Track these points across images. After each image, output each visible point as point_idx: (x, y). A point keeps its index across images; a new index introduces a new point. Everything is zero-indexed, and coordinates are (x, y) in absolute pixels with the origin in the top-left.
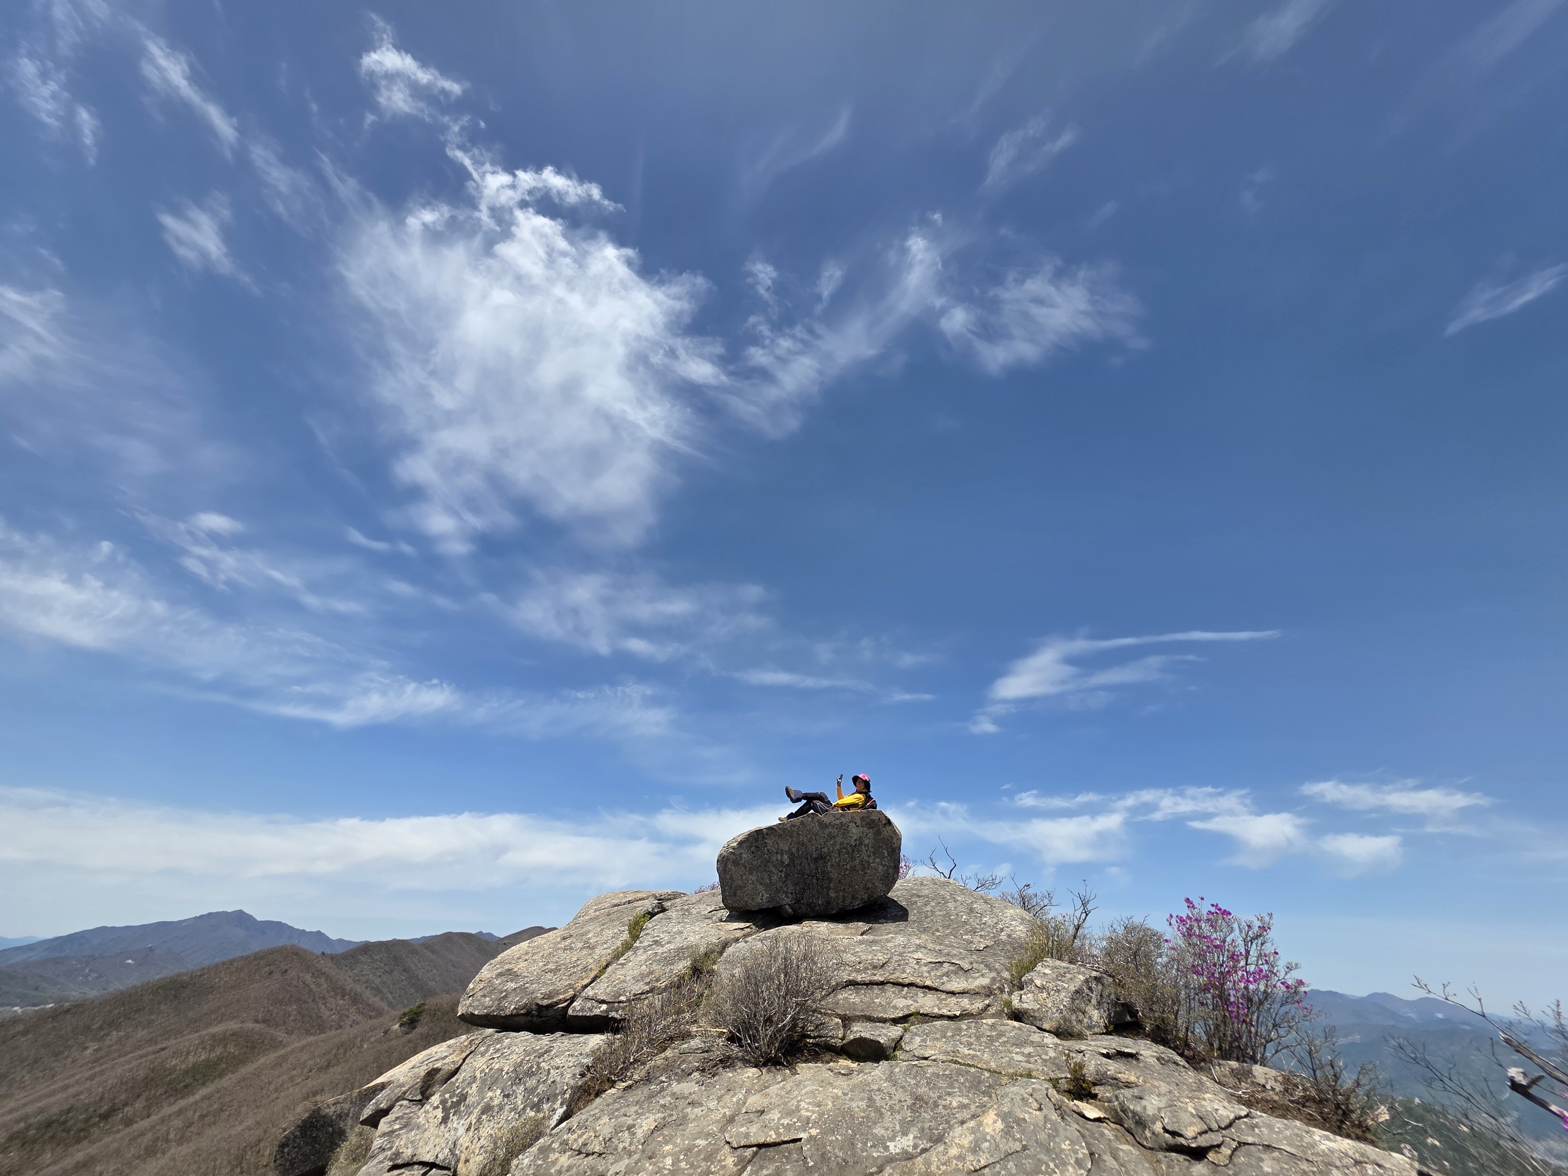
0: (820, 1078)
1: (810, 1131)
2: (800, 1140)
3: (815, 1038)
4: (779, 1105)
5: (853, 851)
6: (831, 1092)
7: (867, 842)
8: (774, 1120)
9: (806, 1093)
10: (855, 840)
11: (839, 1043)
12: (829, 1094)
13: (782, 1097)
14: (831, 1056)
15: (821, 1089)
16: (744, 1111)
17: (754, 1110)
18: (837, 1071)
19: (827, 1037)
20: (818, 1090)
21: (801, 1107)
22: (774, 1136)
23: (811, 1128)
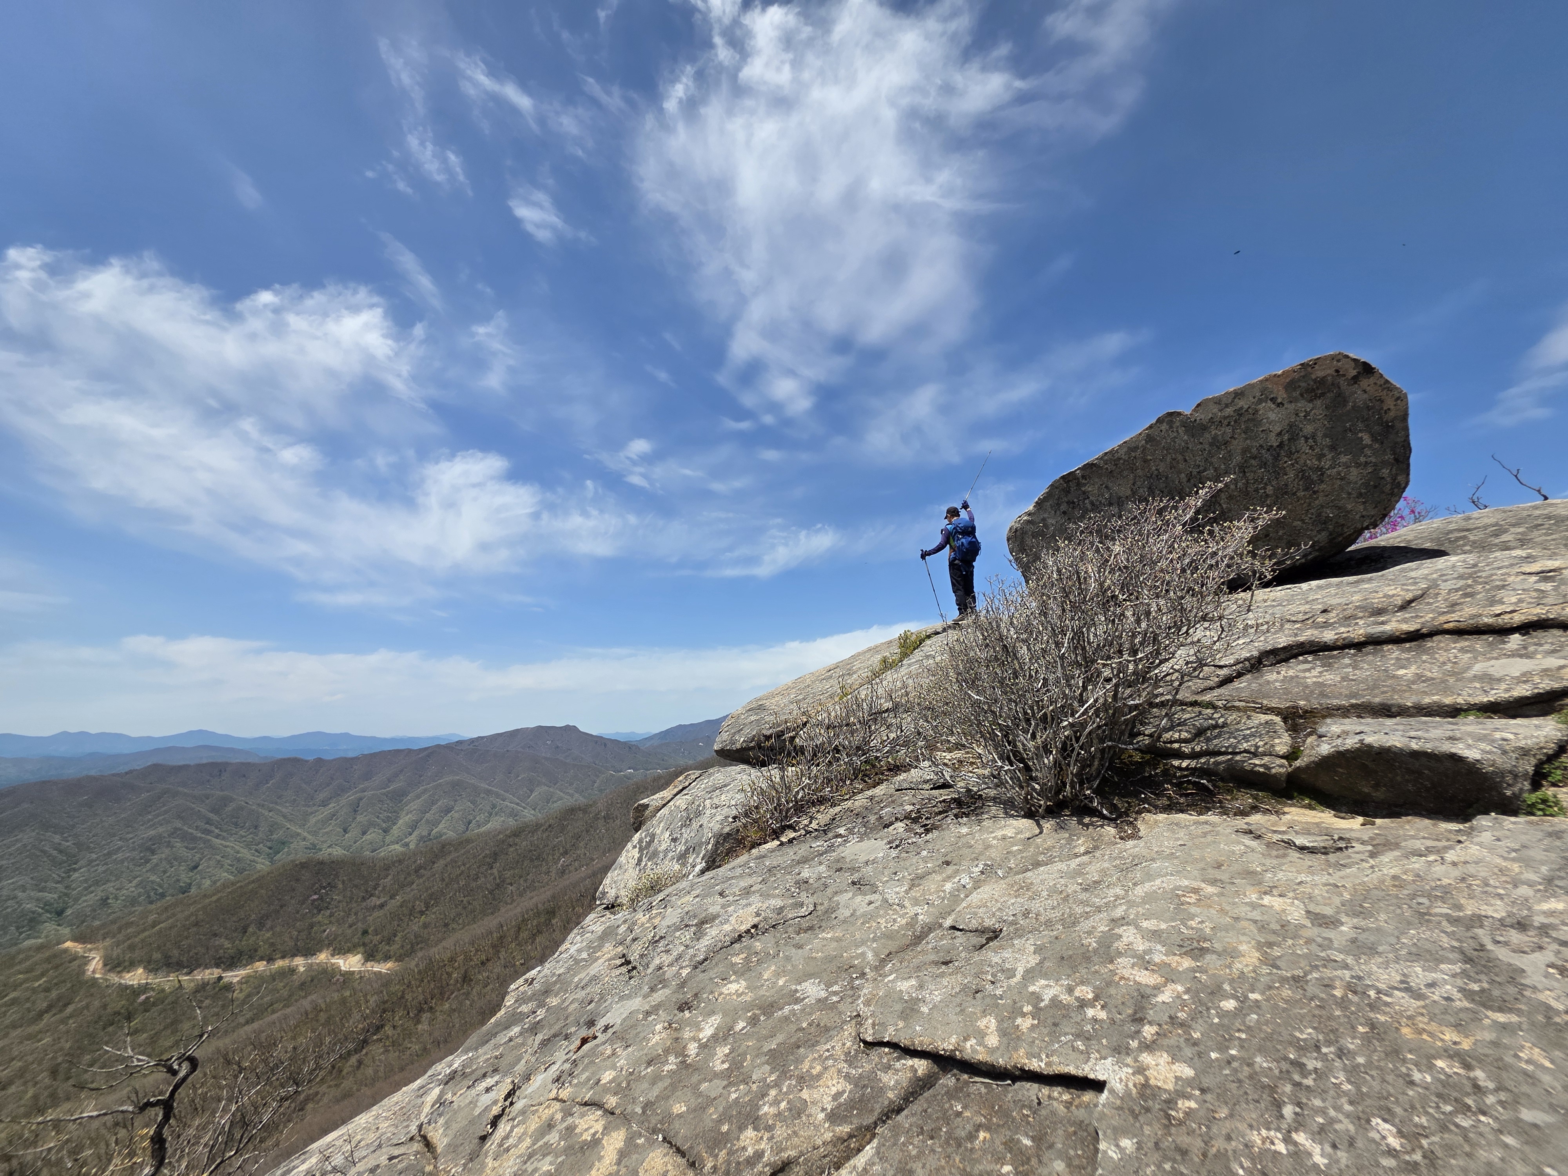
0: (1210, 855)
1: (1146, 1058)
2: (1098, 1086)
3: (1194, 756)
4: (1049, 924)
5: (1277, 458)
6: (1254, 906)
7: (1308, 429)
8: (1010, 973)
9: (1149, 897)
10: (1279, 434)
11: (1279, 767)
12: (1243, 911)
13: (1066, 899)
14: (1255, 798)
15: (1210, 890)
16: (948, 922)
17: (974, 924)
18: (1276, 837)
19: (1234, 753)
20: (1196, 891)
21: (1120, 945)
22: (993, 1040)
23: (1148, 1047)
